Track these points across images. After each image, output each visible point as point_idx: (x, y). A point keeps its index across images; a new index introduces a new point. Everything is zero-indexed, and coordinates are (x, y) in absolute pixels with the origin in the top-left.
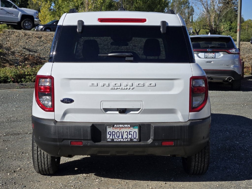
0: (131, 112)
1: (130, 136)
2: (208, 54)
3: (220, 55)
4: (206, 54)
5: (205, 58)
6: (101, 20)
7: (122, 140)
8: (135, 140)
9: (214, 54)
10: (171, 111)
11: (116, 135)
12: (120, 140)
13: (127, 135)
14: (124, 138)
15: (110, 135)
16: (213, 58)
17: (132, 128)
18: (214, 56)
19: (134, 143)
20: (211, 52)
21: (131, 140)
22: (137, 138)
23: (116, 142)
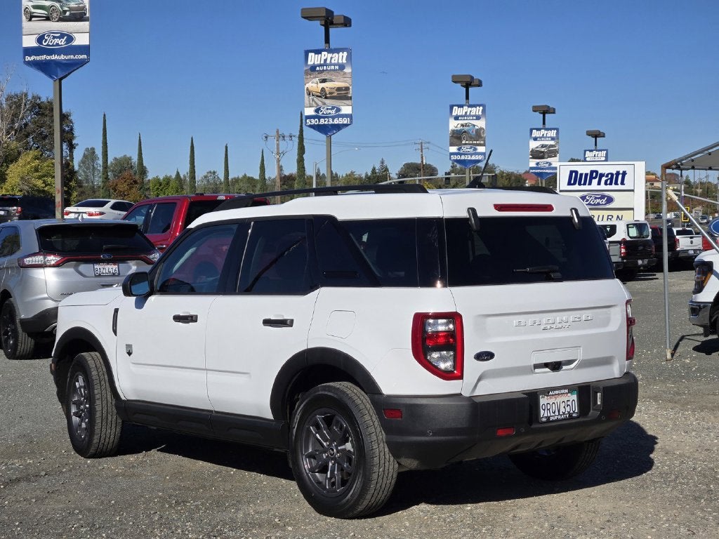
0: (564, 367)
1: (568, 409)
2: (101, 267)
3: (130, 268)
4: (97, 266)
5: (96, 276)
6: (500, 207)
7: (559, 417)
8: (574, 415)
9: (117, 266)
10: (607, 361)
11: (551, 410)
12: (556, 417)
13: (564, 407)
14: (561, 413)
15: (544, 410)
16: (114, 275)
17: (569, 395)
18: (117, 269)
19: (574, 421)
20: (108, 262)
21: (570, 415)
22: (576, 411)
23: (553, 421)
